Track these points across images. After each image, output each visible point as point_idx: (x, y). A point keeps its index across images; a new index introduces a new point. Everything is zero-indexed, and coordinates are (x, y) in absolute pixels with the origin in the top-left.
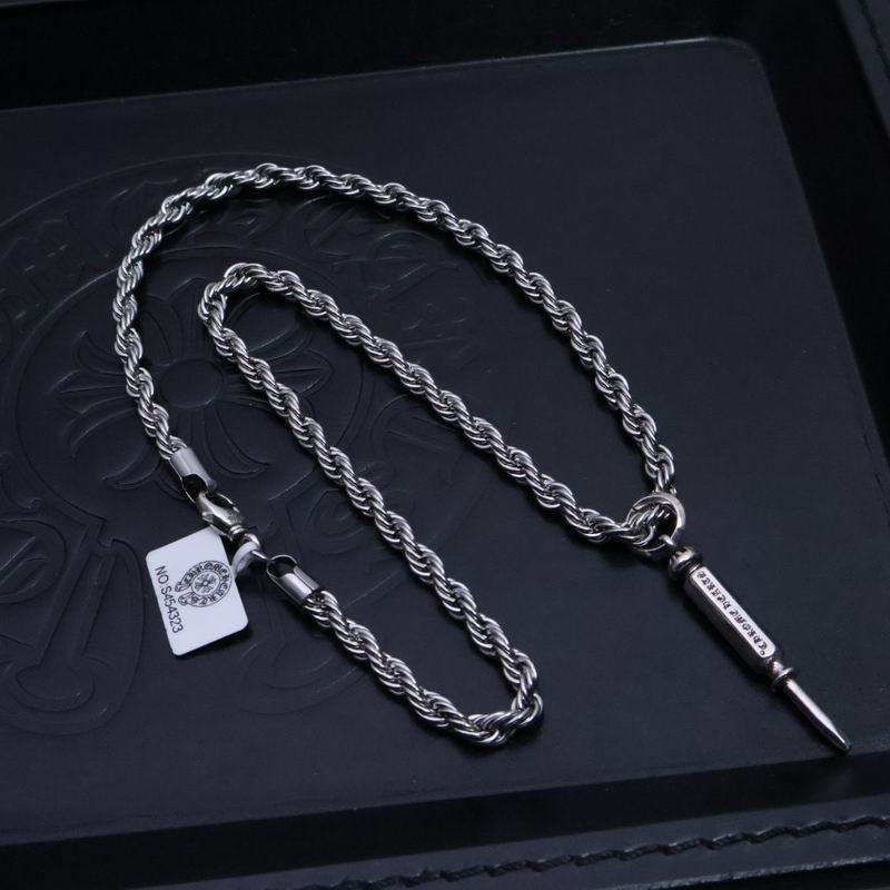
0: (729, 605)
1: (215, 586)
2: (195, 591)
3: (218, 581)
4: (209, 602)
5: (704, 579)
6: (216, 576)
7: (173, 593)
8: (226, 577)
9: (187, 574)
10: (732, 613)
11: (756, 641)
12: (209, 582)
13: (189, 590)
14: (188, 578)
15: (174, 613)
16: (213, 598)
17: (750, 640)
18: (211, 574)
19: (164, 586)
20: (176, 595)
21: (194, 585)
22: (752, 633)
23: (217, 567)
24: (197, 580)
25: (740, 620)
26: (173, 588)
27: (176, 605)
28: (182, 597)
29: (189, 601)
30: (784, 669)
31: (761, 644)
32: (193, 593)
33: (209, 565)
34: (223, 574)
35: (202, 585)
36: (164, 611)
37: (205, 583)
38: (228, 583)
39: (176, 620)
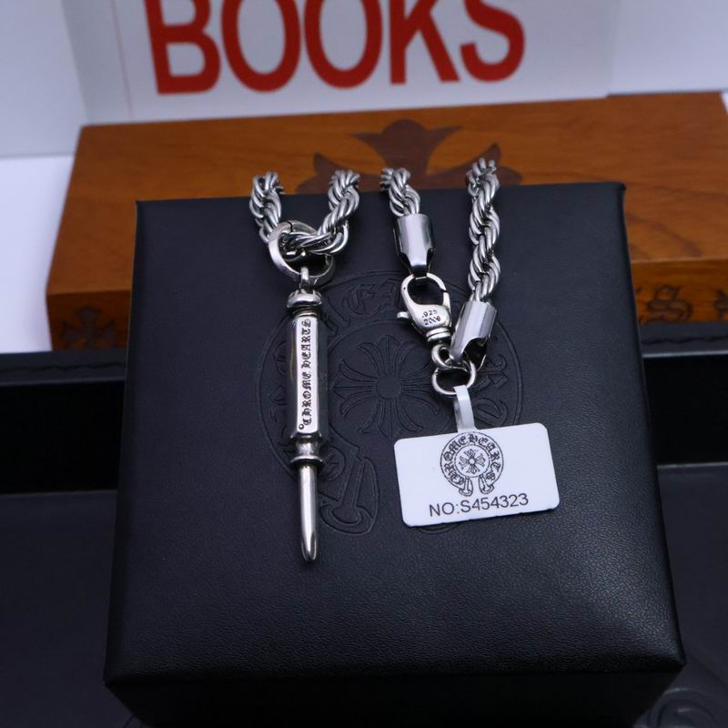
0: (307, 366)
1: (479, 452)
2: (478, 474)
3: (474, 448)
4: (499, 461)
5: (306, 328)
6: (467, 449)
7: (472, 500)
8: (472, 438)
9: (451, 481)
10: (304, 374)
11: (304, 413)
12: (472, 457)
13: (475, 481)
14: (458, 480)
15: (500, 501)
16: (496, 456)
17: (300, 409)
18: (462, 453)
19: (458, 508)
20: (477, 495)
21: (471, 475)
22: (307, 404)
23: (454, 447)
24: (465, 471)
25: (306, 385)
26: (465, 498)
27: (491, 498)
28: (482, 490)
29: (489, 482)
30: (311, 454)
31: (307, 418)
32: (480, 477)
33: (446, 456)
34: (467, 440)
35: (473, 466)
36: (493, 512)
37: (472, 461)
38: (480, 437)
39: (511, 501)
